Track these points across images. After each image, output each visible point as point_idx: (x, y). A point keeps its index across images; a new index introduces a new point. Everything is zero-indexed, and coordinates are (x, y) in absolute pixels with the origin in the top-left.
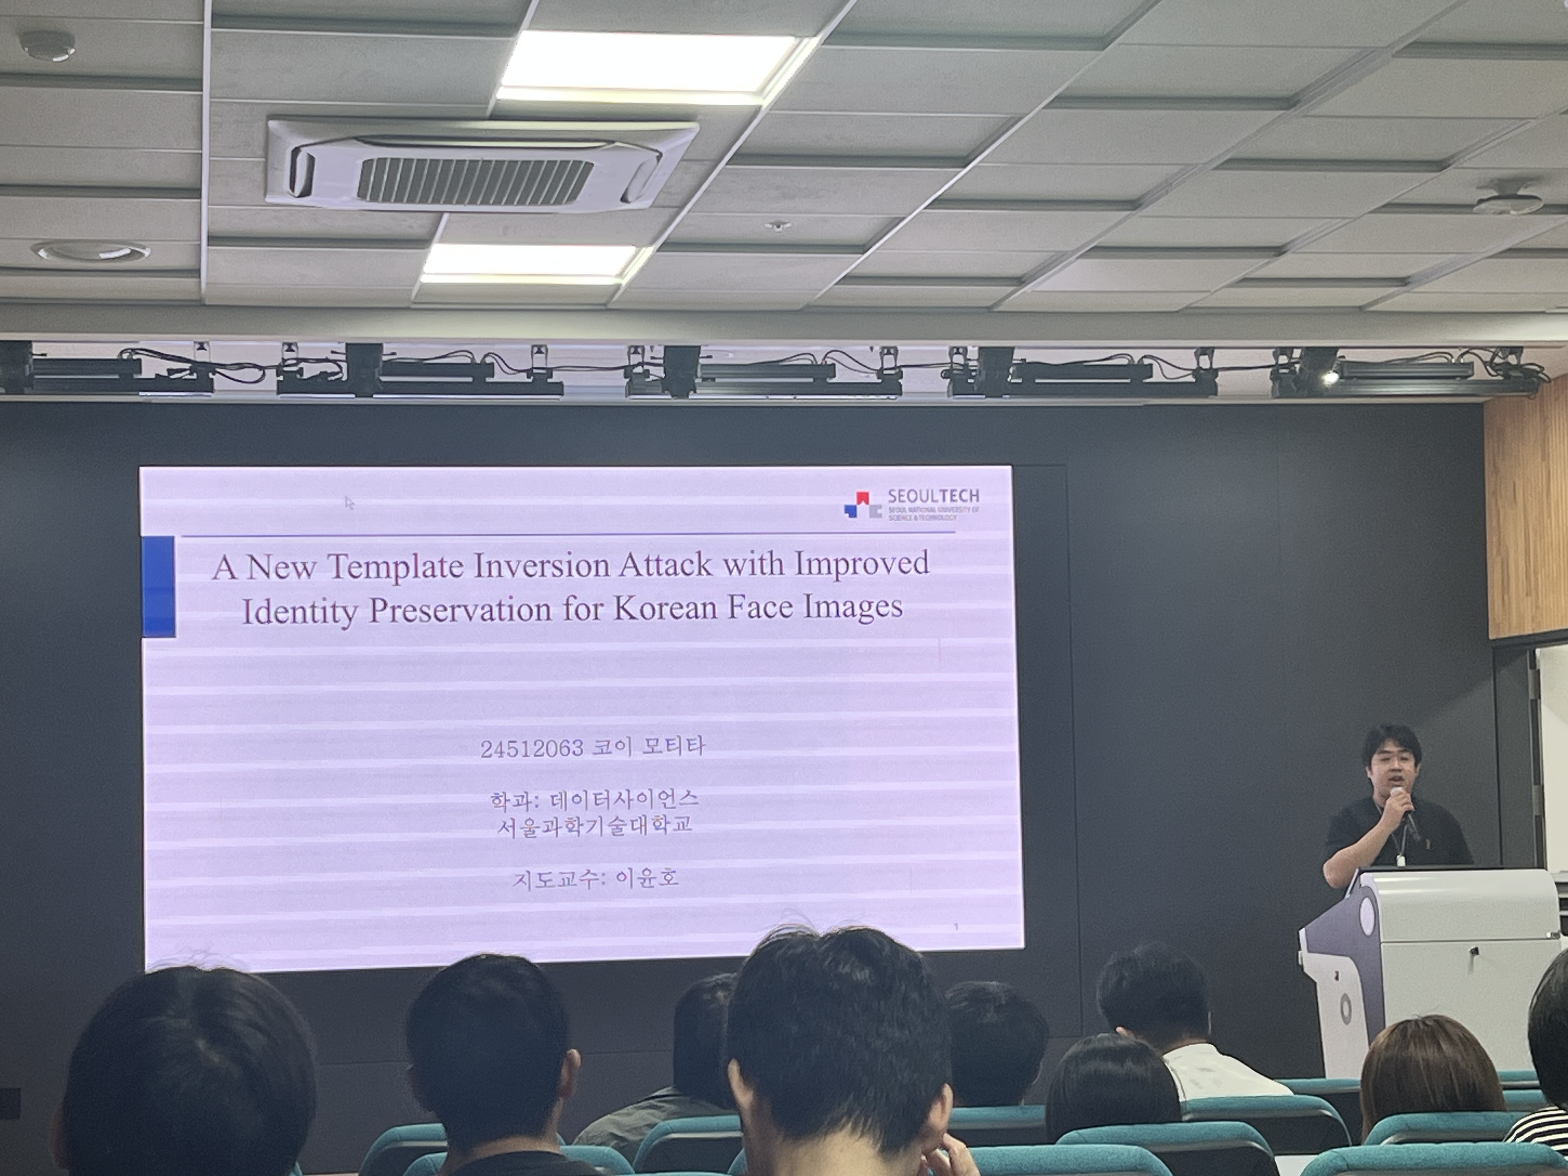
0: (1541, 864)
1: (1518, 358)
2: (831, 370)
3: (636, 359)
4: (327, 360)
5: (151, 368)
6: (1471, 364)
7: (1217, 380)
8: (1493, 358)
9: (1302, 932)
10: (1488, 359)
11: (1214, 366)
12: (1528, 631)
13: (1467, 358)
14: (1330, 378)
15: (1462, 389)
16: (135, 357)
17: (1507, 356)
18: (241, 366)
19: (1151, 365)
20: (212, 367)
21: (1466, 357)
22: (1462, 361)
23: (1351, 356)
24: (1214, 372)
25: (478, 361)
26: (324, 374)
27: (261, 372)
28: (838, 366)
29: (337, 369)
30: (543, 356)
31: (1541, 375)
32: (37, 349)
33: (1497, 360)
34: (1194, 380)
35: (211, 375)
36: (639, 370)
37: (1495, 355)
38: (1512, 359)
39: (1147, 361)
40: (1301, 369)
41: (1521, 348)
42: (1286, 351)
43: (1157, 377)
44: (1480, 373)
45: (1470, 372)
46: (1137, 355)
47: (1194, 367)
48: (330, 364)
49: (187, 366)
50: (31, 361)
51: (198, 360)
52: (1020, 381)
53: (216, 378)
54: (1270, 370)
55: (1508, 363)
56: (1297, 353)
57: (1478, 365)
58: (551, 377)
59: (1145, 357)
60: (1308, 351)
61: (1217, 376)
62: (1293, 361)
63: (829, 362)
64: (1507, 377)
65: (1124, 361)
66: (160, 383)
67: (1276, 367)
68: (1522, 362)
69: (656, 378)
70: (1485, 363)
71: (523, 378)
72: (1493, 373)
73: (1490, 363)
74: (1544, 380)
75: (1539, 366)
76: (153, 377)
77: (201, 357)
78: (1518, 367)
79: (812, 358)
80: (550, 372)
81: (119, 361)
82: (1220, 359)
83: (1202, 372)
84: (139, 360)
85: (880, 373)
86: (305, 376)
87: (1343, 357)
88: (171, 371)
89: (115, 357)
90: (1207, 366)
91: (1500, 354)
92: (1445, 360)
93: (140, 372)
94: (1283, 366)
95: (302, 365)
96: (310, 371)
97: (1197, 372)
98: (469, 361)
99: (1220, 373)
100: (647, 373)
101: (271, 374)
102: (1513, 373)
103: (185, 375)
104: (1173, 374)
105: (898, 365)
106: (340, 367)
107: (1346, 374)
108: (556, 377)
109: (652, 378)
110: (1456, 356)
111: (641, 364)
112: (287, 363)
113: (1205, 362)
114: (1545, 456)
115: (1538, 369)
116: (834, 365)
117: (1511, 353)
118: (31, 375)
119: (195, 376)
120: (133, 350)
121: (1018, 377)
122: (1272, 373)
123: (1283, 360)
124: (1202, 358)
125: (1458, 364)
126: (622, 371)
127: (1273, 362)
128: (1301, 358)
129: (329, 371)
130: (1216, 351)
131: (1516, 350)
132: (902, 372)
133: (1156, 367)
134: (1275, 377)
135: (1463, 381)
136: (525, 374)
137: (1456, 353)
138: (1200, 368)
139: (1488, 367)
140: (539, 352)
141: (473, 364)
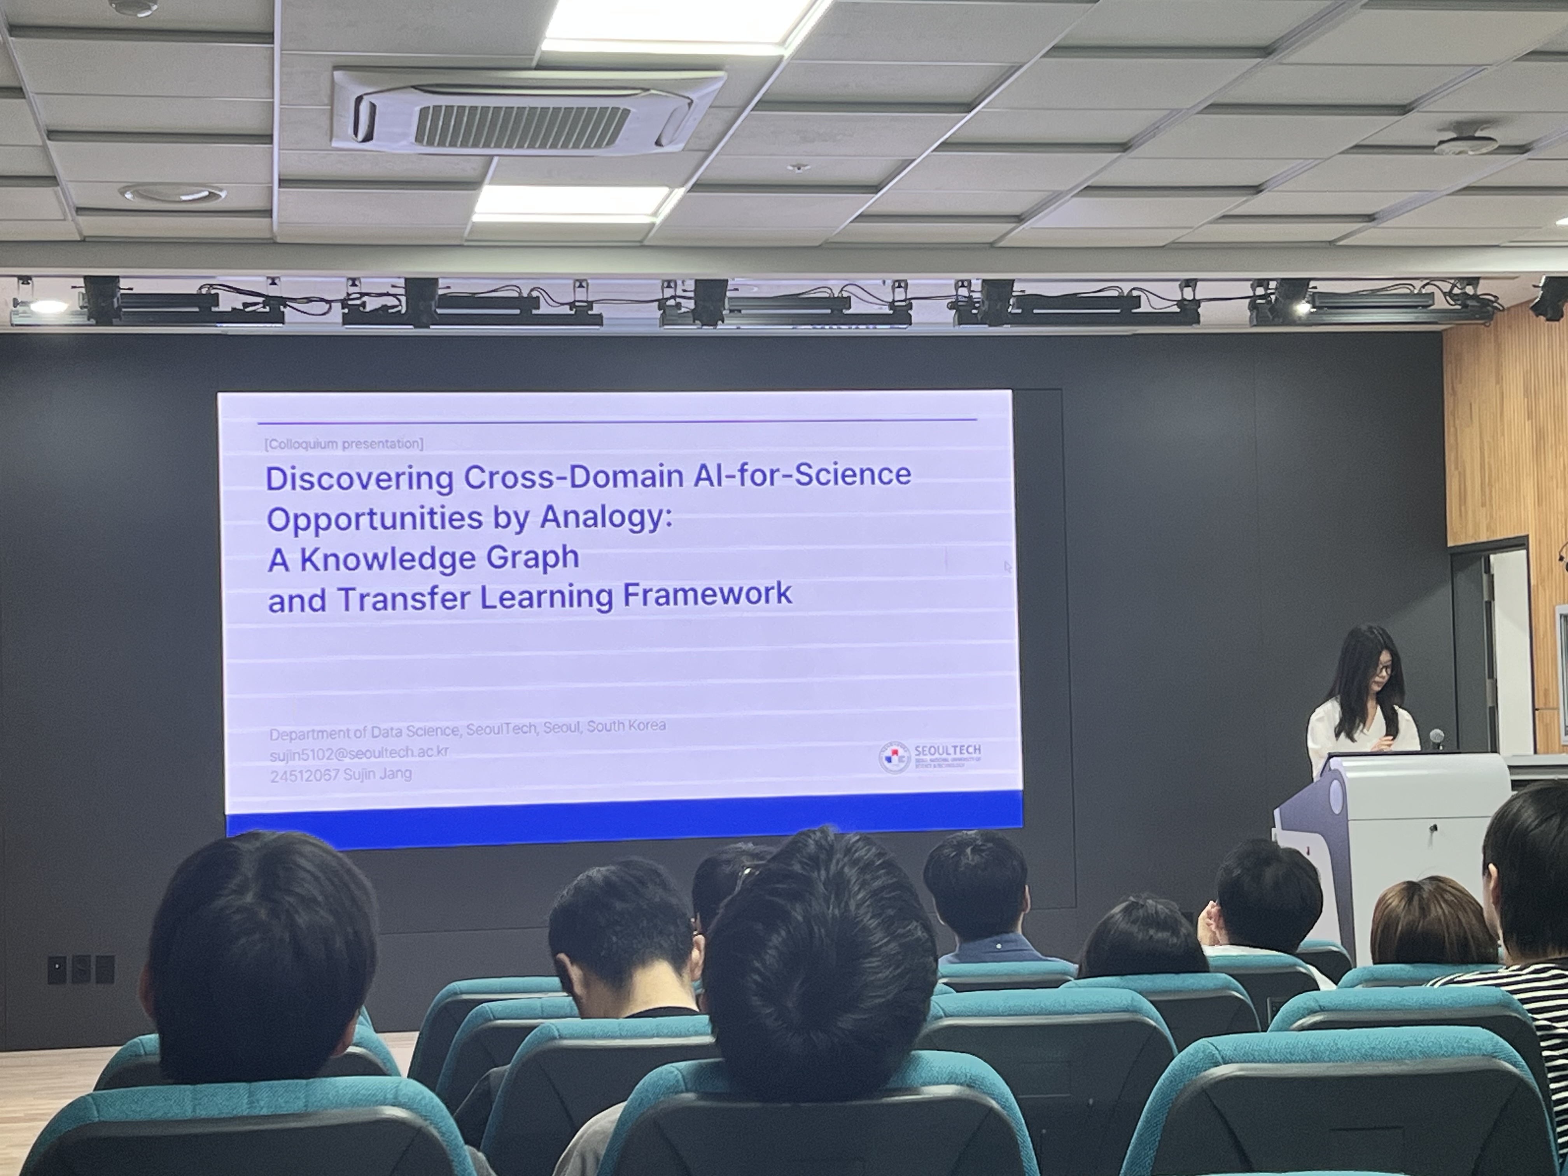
0: (1495, 750)
1: (1475, 288)
2: (846, 302)
3: (669, 293)
4: (388, 294)
5: (228, 302)
6: (1432, 294)
7: (1199, 310)
8: (1452, 289)
9: (1277, 812)
10: (1447, 290)
11: (1197, 298)
12: (1483, 539)
13: (1429, 289)
14: (1303, 308)
15: (1422, 317)
16: (213, 292)
17: (1464, 288)
18: (309, 300)
19: (1139, 297)
20: (283, 301)
21: (1426, 287)
22: (1424, 291)
23: (1323, 287)
24: (1197, 303)
25: (525, 295)
26: (385, 308)
27: (328, 306)
28: (853, 299)
29: (397, 303)
30: (585, 290)
31: (1495, 304)
32: (123, 284)
33: (1456, 291)
34: (1178, 310)
35: (282, 308)
36: (671, 302)
37: (1454, 286)
38: (1470, 290)
39: (1135, 293)
40: (1276, 299)
41: (1478, 278)
42: (1262, 283)
43: (1145, 308)
44: (1441, 303)
45: (1430, 302)
46: (1126, 288)
47: (1179, 298)
48: (391, 298)
49: (260, 300)
50: (119, 295)
51: (271, 294)
52: (1019, 311)
53: (287, 311)
54: (1248, 301)
55: (1465, 293)
56: (1273, 285)
57: (1439, 296)
58: (591, 309)
59: (1134, 289)
60: (1283, 282)
61: (1199, 306)
62: (1269, 291)
63: (845, 294)
64: (1465, 306)
65: (1115, 293)
66: (236, 316)
67: (1253, 298)
68: (1479, 293)
69: (686, 310)
70: (1445, 294)
71: (566, 310)
72: (1452, 302)
73: (1449, 294)
74: (1499, 310)
75: (1495, 297)
76: (230, 310)
77: (273, 291)
78: (1475, 297)
79: (829, 291)
80: (590, 305)
81: (199, 295)
82: (1203, 291)
83: (1186, 303)
84: (217, 295)
85: (892, 305)
86: (368, 309)
87: (1315, 288)
88: (246, 305)
89: (195, 292)
90: (1191, 298)
91: (1458, 285)
92: (1408, 291)
93: (217, 305)
94: (1261, 297)
95: (365, 298)
96: (372, 304)
97: (1181, 303)
98: (516, 295)
99: (1202, 304)
100: (678, 306)
101: (337, 306)
102: (1469, 303)
103: (259, 308)
104: (1160, 306)
105: (909, 297)
106: (399, 300)
107: (1317, 304)
108: (596, 310)
109: (683, 310)
110: (1418, 288)
111: (674, 297)
112: (352, 297)
113: (1188, 294)
114: (1499, 380)
115: (1492, 298)
116: (849, 298)
117: (1468, 285)
118: (119, 308)
119: (267, 309)
120: (211, 285)
121: (1018, 308)
122: (1250, 303)
123: (1260, 291)
124: (1186, 289)
125: (1420, 294)
126: (656, 304)
127: (1251, 294)
128: (1276, 289)
129: (389, 304)
130: (1199, 283)
131: (1473, 281)
132: (911, 304)
133: (1143, 299)
134: (1253, 306)
135: (1424, 310)
136: (568, 307)
137: (1418, 284)
138: (1184, 300)
139: (1448, 298)
140: (581, 286)
141: (520, 298)
